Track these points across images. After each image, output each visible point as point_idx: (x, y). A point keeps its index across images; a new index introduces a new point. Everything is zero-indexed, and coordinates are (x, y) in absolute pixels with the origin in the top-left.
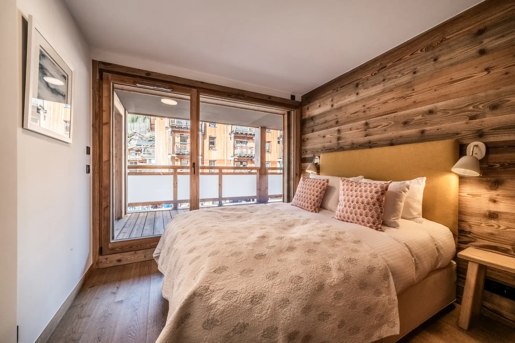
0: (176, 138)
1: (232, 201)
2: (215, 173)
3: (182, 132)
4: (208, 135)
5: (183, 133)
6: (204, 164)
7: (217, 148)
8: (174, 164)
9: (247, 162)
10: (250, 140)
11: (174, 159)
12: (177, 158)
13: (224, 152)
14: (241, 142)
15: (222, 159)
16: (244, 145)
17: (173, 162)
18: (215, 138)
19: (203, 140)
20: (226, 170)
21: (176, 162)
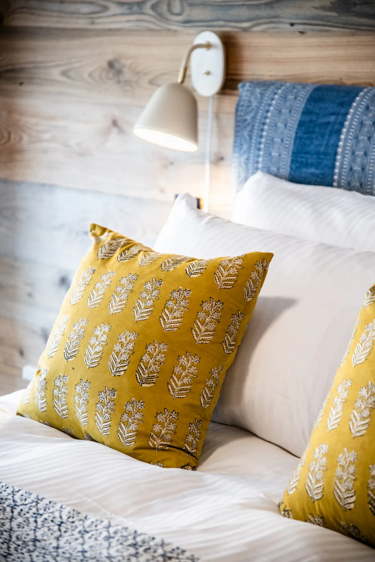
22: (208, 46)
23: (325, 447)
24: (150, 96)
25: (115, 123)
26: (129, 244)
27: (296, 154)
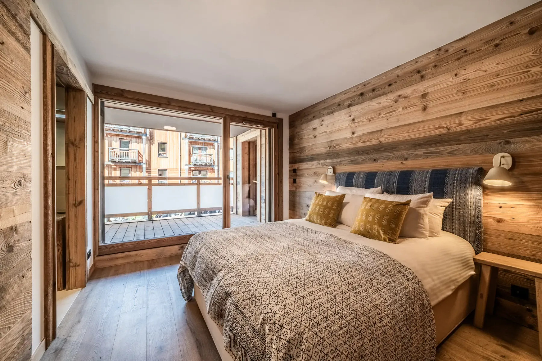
0: (113, 143)
1: (188, 213)
2: (166, 184)
3: (121, 136)
4: (156, 139)
5: (124, 136)
6: (151, 173)
7: (168, 155)
8: (111, 174)
9: (207, 171)
10: (210, 146)
11: (111, 168)
12: (115, 167)
13: (177, 160)
14: (200, 149)
15: (175, 168)
16: (203, 152)
17: (110, 171)
18: (166, 143)
19: (150, 145)
20: (179, 181)
21: (113, 172)
22: (330, 168)
23: (358, 222)
24: (321, 177)
25: (315, 181)
26: (321, 195)
27: (346, 183)
